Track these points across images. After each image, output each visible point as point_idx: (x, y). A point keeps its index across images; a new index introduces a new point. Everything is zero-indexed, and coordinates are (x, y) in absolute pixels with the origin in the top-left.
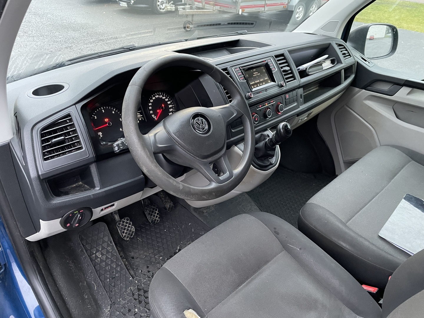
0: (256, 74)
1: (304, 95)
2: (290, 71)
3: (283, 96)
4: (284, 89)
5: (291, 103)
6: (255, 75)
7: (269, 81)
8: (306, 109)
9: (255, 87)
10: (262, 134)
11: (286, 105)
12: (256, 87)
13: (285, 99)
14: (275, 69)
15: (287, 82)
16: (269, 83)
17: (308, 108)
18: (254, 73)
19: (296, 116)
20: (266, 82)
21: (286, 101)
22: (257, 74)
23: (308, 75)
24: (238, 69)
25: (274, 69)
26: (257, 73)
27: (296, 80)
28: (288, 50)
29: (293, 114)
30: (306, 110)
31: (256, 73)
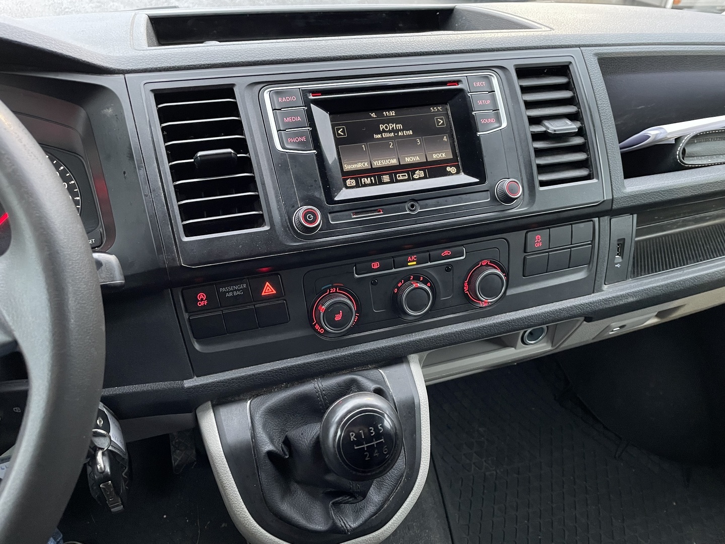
0: (390, 132)
1: (637, 242)
2: (578, 141)
3: (516, 238)
4: (518, 209)
5: (549, 268)
6: (385, 135)
7: (448, 169)
8: (631, 300)
9: (365, 185)
10: (354, 381)
11: (527, 273)
12: (371, 184)
13: (525, 251)
14: (498, 120)
15: (543, 184)
16: (450, 174)
17: (645, 296)
18: (382, 127)
19: (582, 318)
20: (435, 169)
21: (525, 258)
22: (397, 131)
23: (680, 167)
24: (294, 99)
25: (493, 120)
26: (400, 126)
27: (595, 181)
28: (596, 54)
29: (553, 312)
30: (632, 303)
31: (391, 126)
